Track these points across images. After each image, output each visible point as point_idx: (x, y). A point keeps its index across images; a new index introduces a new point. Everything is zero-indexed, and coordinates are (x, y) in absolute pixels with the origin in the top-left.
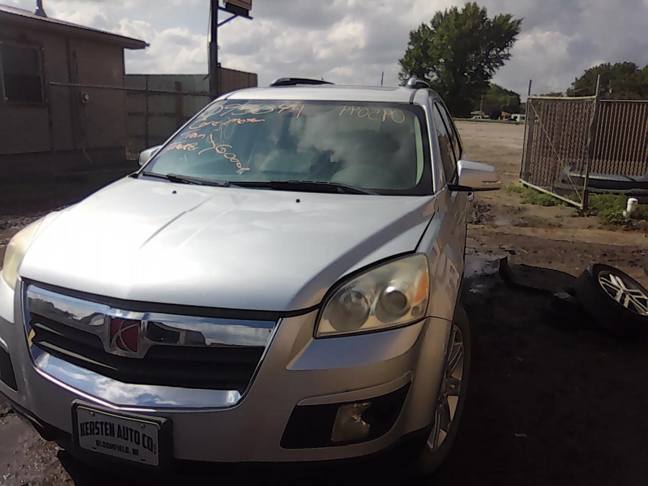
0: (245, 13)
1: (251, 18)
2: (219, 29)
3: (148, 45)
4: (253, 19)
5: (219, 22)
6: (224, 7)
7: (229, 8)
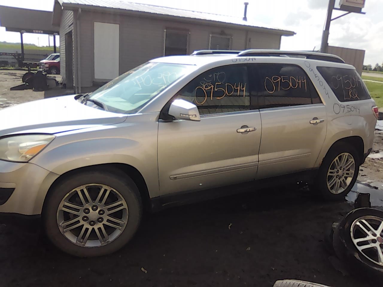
0: (358, 10)
1: (364, 13)
2: (332, 22)
3: (295, 34)
4: (366, 14)
5: (332, 18)
6: (339, 7)
7: (343, 8)
